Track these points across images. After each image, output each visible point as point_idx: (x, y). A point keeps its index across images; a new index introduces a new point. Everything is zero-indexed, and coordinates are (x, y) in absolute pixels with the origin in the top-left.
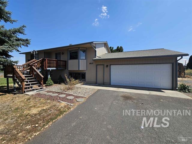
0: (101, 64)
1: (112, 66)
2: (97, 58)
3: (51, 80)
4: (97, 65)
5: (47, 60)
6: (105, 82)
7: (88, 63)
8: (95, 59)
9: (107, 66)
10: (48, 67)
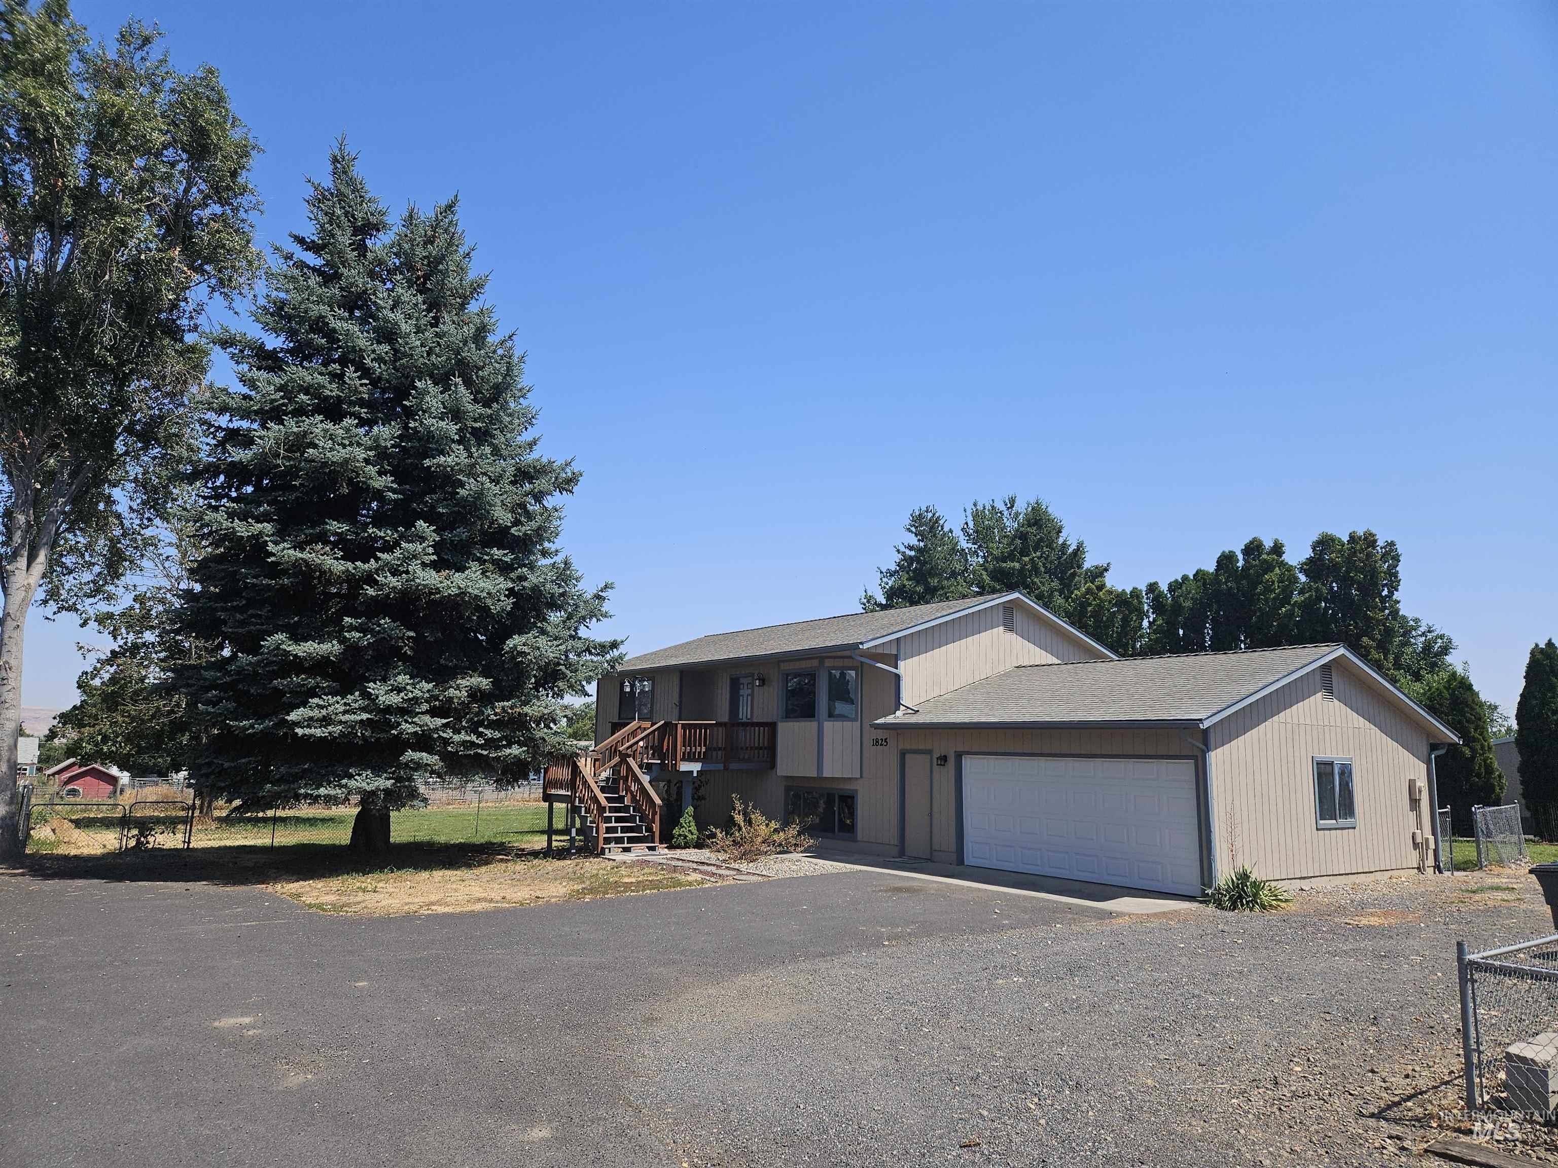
0: (922, 747)
1: (968, 763)
2: (899, 717)
3: (693, 824)
4: (903, 754)
5: (679, 726)
6: (935, 847)
7: (868, 743)
8: (890, 719)
9: (943, 759)
10: (683, 759)
